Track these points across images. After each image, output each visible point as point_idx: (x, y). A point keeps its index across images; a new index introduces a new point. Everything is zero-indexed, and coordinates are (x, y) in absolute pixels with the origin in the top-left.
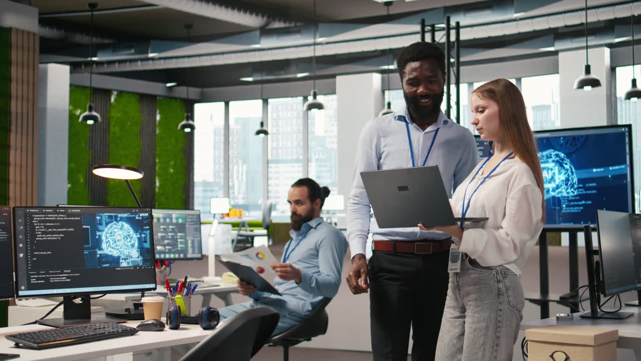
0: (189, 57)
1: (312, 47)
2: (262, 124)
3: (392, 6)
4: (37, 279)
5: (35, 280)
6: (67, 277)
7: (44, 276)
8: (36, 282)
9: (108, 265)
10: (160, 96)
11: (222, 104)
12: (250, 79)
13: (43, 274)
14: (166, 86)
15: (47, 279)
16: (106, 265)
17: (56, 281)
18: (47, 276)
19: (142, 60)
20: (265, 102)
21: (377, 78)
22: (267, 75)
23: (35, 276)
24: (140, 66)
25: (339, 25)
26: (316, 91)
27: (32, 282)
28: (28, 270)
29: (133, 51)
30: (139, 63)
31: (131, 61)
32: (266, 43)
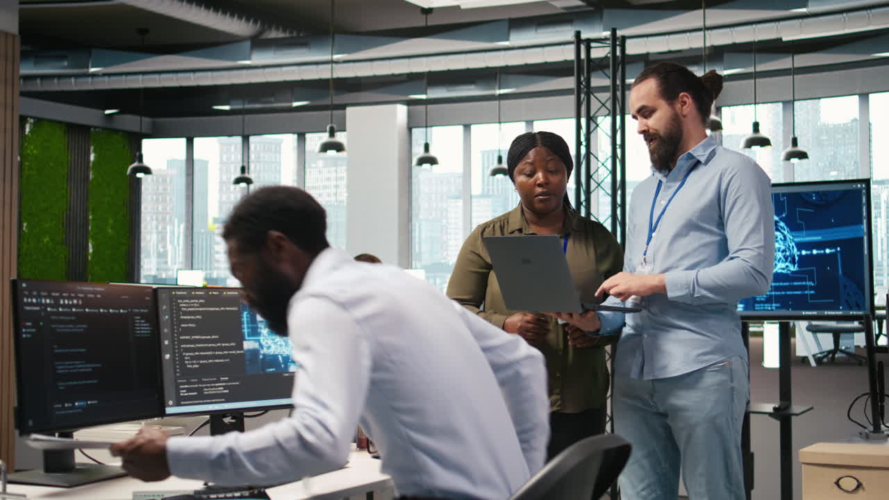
0: (144, 73)
1: (329, 66)
2: (243, 170)
3: (433, 15)
4: (189, 390)
5: (185, 391)
6: (225, 387)
7: (196, 386)
8: (187, 394)
9: (274, 369)
10: (95, 127)
11: (183, 141)
12: (227, 108)
13: (194, 383)
14: (104, 114)
15: (200, 390)
16: (271, 370)
17: (211, 392)
18: (200, 386)
19: (76, 76)
20: (246, 139)
21: (401, 111)
22: (249, 102)
23: (186, 386)
24: (73, 85)
25: (364, 38)
26: (335, 126)
27: (182, 394)
28: (176, 378)
29: (66, 63)
30: (56, 81)
31: (60, 77)
32: (258, 58)
